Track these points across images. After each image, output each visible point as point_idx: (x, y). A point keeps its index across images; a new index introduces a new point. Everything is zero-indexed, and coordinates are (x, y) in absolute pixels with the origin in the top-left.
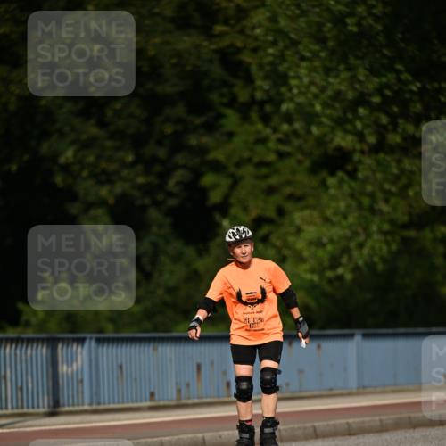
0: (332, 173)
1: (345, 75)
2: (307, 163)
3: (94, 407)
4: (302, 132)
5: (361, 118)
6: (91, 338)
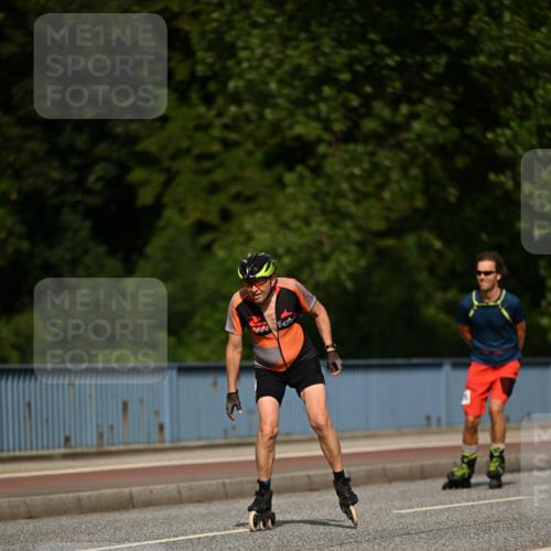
0: (291, 168)
1: (306, 46)
2: (259, 155)
4: (254, 116)
5: (326, 100)
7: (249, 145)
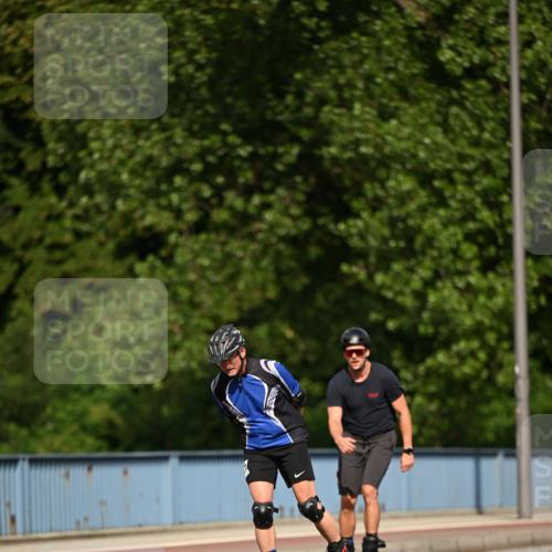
0: (142, 258)
1: (158, 137)
2: (111, 246)
4: (105, 207)
5: (178, 190)
7: (101, 236)
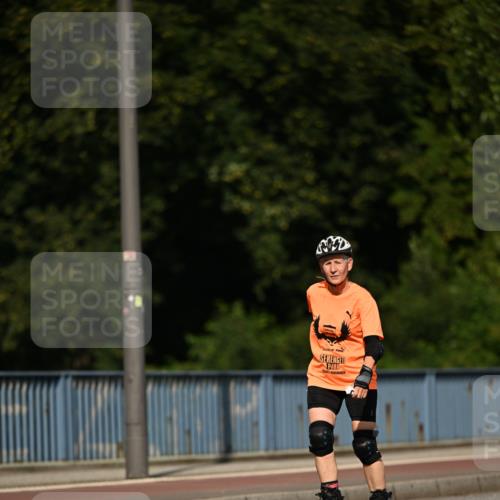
3: (271, 452)
6: (267, 376)
